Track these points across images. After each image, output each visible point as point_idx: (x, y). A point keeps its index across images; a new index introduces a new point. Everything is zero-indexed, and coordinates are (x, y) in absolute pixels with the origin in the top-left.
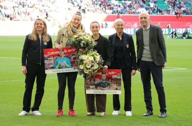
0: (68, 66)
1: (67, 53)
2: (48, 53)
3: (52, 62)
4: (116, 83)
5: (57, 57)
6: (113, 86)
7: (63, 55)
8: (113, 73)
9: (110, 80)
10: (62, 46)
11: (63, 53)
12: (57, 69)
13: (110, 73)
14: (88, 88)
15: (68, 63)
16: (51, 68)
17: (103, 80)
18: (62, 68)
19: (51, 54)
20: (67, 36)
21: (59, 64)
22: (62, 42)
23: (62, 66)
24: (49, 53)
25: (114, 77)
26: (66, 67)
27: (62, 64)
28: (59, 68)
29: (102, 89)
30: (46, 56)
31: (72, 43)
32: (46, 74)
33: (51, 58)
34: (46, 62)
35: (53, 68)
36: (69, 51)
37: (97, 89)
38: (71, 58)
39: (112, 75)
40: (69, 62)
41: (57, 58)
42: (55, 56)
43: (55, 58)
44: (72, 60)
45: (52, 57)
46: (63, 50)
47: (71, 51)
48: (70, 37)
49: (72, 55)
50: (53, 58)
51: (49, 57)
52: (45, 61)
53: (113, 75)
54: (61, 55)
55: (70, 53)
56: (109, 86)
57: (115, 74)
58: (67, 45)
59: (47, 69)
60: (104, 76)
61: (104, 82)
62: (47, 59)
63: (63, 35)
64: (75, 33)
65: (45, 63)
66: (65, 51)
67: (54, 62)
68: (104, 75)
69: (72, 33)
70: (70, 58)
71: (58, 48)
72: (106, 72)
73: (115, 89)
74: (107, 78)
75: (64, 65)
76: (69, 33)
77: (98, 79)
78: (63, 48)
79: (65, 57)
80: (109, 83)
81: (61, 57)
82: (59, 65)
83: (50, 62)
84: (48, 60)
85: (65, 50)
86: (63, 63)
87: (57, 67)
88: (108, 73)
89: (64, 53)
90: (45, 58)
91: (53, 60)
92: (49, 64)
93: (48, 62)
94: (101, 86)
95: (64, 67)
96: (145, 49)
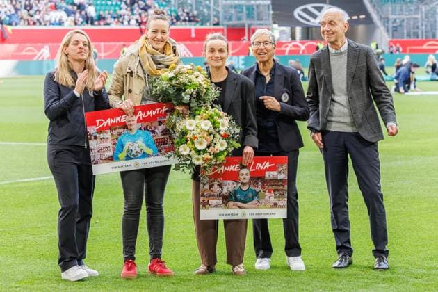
0: (150, 151)
1: (144, 120)
2: (98, 121)
3: (109, 143)
4: (274, 191)
5: (121, 131)
6: (267, 197)
7: (136, 126)
8: (268, 165)
9: (260, 183)
10: (132, 104)
11: (135, 119)
12: (122, 160)
13: (259, 166)
14: (204, 206)
15: (148, 146)
16: (105, 159)
17: (243, 184)
18: (135, 157)
19: (105, 123)
20: (142, 75)
21: (126, 148)
22: (130, 91)
23: (134, 152)
24: (101, 123)
25: (268, 175)
26: (145, 155)
27: (135, 149)
28: (128, 158)
29: (240, 207)
30: (91, 130)
31: (159, 93)
33: (106, 133)
34: (93, 144)
35: (111, 159)
36: (149, 113)
37: (228, 208)
38: (156, 131)
39: (263, 171)
40: (151, 142)
41: (120, 134)
42: (116, 129)
43: (115, 132)
44: (159, 136)
45: (108, 131)
46: (135, 113)
47: (154, 114)
49: (157, 123)
50: (109, 134)
51: (100, 131)
52: (91, 142)
53: (267, 170)
54: (131, 125)
55: (154, 118)
56: (256, 199)
57: (271, 169)
59: (97, 163)
60: (245, 175)
61: (245, 188)
62: (96, 138)
63: (131, 73)
64: (160, 64)
65: (91, 147)
66: (140, 114)
67: (115, 144)
68: (245, 171)
69: (155, 66)
70: (153, 132)
71: (124, 108)
73: (272, 207)
74: (252, 178)
75: (139, 150)
76: (146, 66)
77: (230, 182)
78: (135, 107)
79: (140, 129)
80: (258, 190)
81: (131, 130)
82: (128, 151)
83: (104, 145)
84: (99, 140)
85: (140, 112)
86: (136, 145)
87: (122, 155)
88: (254, 167)
89: (139, 121)
90: (91, 135)
91: (110, 140)
92: (100, 151)
93: (99, 145)
94: (236, 200)
95: (139, 155)
96: (337, 102)
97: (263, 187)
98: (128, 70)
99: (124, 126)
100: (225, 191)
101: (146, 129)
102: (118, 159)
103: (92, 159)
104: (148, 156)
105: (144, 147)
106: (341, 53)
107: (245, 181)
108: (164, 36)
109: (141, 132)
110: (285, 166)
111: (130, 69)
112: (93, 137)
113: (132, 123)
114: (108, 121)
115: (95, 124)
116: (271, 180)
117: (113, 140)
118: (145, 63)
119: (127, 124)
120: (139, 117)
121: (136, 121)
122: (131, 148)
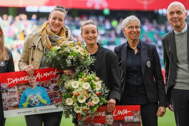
0: (44, 102)
1: (42, 79)
2: (8, 79)
3: (16, 96)
5: (25, 87)
7: (35, 83)
8: (126, 112)
10: (32, 67)
11: (35, 78)
12: (25, 107)
13: (120, 112)
15: (44, 98)
16: (13, 107)
18: (35, 106)
19: (13, 81)
20: (41, 49)
21: (28, 99)
22: (33, 60)
24: (11, 81)
25: (126, 118)
26: (41, 104)
27: (34, 99)
28: (29, 106)
31: (50, 61)
32: (6, 118)
33: (14, 88)
35: (17, 107)
36: (45, 75)
38: (50, 87)
39: (123, 116)
40: (46, 95)
41: (24, 89)
42: (21, 85)
43: (21, 88)
44: (52, 91)
45: (16, 87)
46: (35, 74)
47: (48, 75)
48: (46, 50)
50: (16, 89)
51: (10, 87)
52: (3, 94)
53: (125, 115)
54: (32, 83)
55: (48, 78)
57: (128, 115)
58: (41, 65)
59: (7, 109)
60: (110, 119)
62: (7, 91)
63: (34, 47)
64: (55, 42)
65: (3, 98)
66: (39, 75)
67: (20, 96)
69: (50, 43)
70: (48, 88)
71: (26, 71)
72: (113, 112)
74: (115, 122)
75: (37, 101)
76: (45, 42)
78: (35, 71)
79: (38, 86)
81: (32, 86)
82: (29, 101)
83: (13, 96)
84: (9, 93)
85: (39, 74)
86: (35, 97)
87: (25, 104)
88: (116, 113)
89: (38, 80)
90: (3, 89)
91: (17, 93)
92: (10, 101)
93: (9, 97)
95: (37, 104)
96: (181, 68)
98: (32, 45)
99: (27, 83)
101: (42, 86)
102: (22, 106)
103: (4, 106)
104: (44, 105)
105: (41, 98)
106: (183, 34)
109: (39, 88)
110: (139, 113)
111: (33, 44)
112: (4, 91)
113: (32, 81)
114: (16, 79)
115: (6, 82)
116: (129, 122)
117: (19, 93)
118: (44, 41)
119: (29, 82)
120: (38, 77)
121: (35, 81)
122: (32, 99)
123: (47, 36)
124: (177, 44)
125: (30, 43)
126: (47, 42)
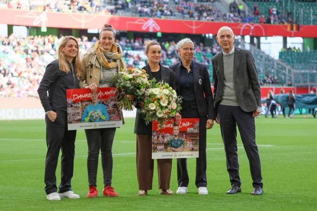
2: (74, 95)
3: (80, 111)
4: (192, 140)
5: (87, 103)
6: (188, 144)
7: (97, 101)
8: (188, 124)
9: (184, 136)
12: (87, 122)
13: (184, 125)
14: (154, 150)
15: (103, 114)
16: (76, 121)
17: (175, 136)
18: (95, 121)
19: (78, 97)
20: (99, 66)
21: (90, 114)
23: (94, 118)
24: (76, 97)
25: (189, 130)
26: (101, 120)
27: (95, 115)
28: (90, 121)
29: (174, 151)
30: (70, 101)
33: (79, 104)
34: (70, 110)
35: (80, 121)
36: (106, 93)
37: (167, 151)
38: (109, 105)
40: (105, 112)
41: (87, 105)
42: (85, 101)
43: (84, 104)
44: (111, 108)
45: (80, 103)
47: (109, 93)
49: (110, 100)
50: (80, 104)
51: (75, 102)
53: (188, 127)
54: (94, 100)
56: (182, 146)
57: (190, 126)
59: (71, 122)
60: (176, 130)
61: (176, 139)
62: (72, 106)
63: (92, 66)
66: (101, 93)
67: (83, 111)
68: (176, 128)
70: (107, 105)
74: (180, 132)
75: (98, 116)
77: (168, 134)
79: (100, 103)
80: (183, 140)
81: (94, 103)
82: (91, 116)
83: (76, 111)
84: (73, 108)
86: (96, 113)
87: (87, 119)
88: (181, 125)
91: (80, 108)
92: (74, 115)
94: (172, 146)
95: (97, 120)
96: (228, 87)
97: (186, 138)
98: (89, 64)
99: (90, 100)
100: (166, 140)
101: (103, 103)
102: (84, 121)
104: (103, 121)
105: (100, 114)
106: (230, 55)
107: (176, 134)
108: (110, 41)
109: (100, 104)
111: (90, 63)
112: (70, 106)
113: (95, 98)
114: (80, 96)
116: (190, 133)
117: (82, 109)
118: (100, 58)
121: (97, 98)
122: (93, 115)
123: (103, 54)
124: (224, 64)
125: (86, 63)
126: (103, 60)
